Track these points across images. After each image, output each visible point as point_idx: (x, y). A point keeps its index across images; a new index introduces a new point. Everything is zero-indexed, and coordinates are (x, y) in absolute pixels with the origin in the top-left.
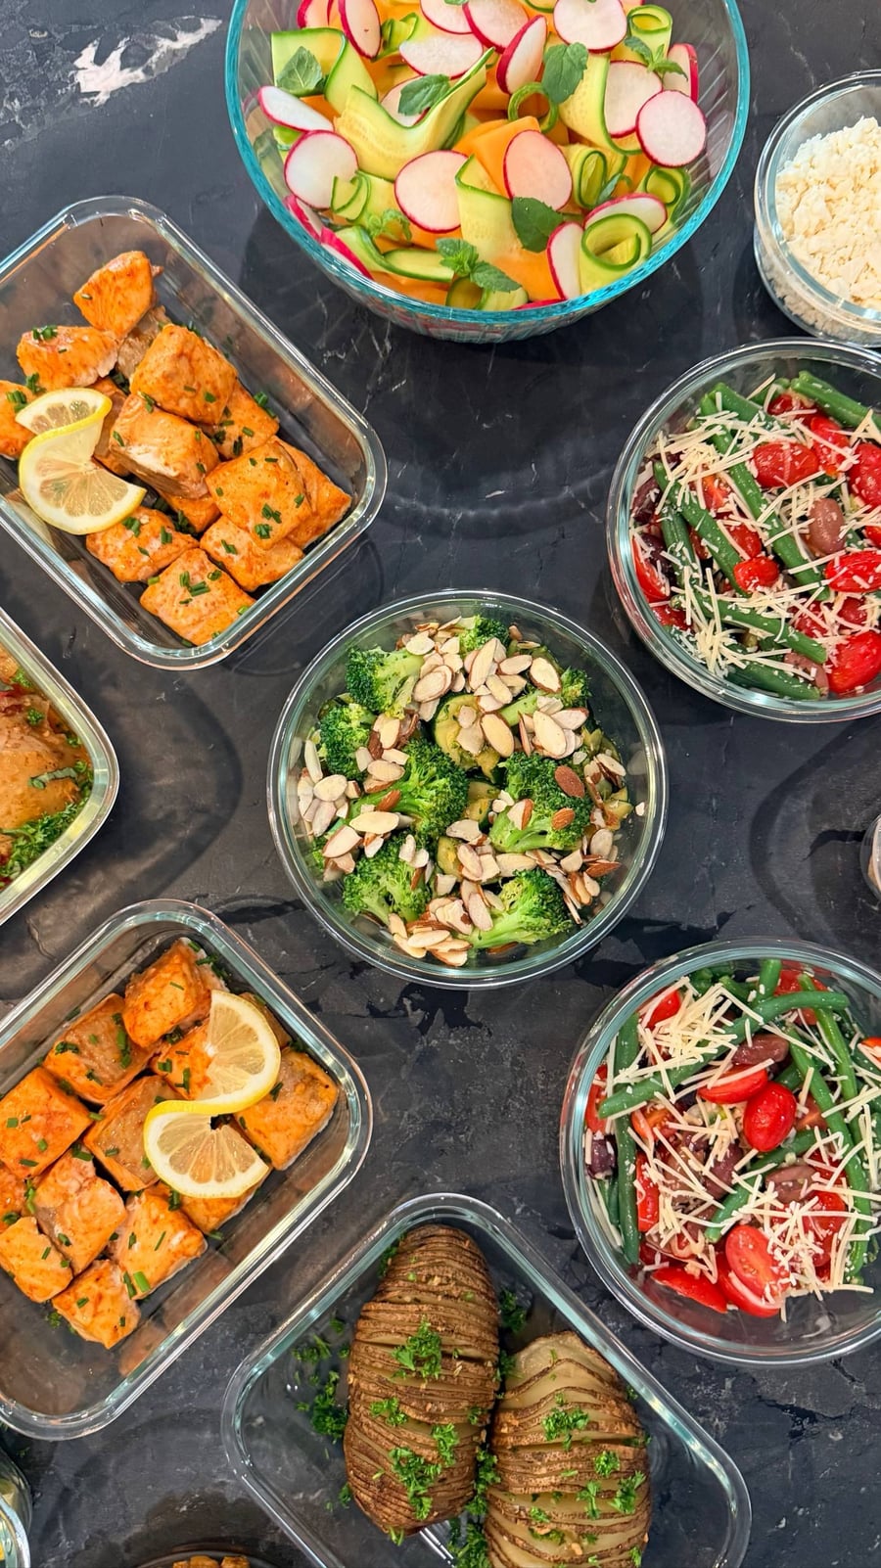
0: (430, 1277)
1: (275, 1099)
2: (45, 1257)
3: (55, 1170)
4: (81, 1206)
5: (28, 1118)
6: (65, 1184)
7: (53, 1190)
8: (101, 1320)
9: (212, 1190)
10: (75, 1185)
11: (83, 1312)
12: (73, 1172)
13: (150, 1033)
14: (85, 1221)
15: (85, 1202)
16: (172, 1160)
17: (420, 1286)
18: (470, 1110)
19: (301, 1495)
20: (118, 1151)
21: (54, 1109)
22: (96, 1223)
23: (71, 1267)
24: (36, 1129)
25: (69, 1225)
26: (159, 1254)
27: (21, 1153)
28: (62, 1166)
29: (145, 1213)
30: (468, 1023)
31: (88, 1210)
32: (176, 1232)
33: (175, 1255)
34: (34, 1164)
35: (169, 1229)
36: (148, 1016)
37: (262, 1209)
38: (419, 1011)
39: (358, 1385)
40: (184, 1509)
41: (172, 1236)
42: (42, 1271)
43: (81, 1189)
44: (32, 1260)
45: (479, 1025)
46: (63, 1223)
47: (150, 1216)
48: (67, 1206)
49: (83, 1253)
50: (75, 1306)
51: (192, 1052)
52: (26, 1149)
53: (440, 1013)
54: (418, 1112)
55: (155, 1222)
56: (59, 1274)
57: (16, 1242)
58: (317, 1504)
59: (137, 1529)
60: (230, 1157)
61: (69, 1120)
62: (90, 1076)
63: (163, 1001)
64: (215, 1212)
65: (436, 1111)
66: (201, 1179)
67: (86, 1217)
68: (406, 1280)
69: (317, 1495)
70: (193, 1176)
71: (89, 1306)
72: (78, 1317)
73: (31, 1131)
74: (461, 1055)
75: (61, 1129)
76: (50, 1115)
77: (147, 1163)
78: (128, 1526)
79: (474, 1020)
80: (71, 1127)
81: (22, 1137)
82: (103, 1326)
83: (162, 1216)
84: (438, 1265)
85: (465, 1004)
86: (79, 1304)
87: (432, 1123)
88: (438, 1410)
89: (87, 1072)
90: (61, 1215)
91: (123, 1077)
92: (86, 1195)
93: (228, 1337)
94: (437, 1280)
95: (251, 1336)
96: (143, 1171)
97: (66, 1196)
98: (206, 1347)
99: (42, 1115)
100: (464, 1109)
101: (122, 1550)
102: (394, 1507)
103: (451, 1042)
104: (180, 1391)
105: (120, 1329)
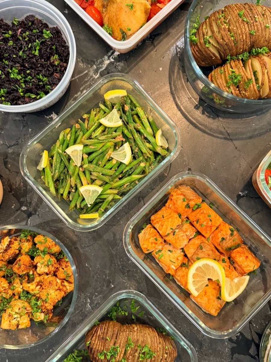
0: (167, 354)
1: (217, 298)
2: (171, 229)
3: (193, 228)
4: (182, 236)
5: (211, 221)
6: (189, 231)
7: (188, 228)
8: (150, 245)
9: (190, 279)
10: (188, 234)
11: (153, 240)
12: (192, 233)
13: (238, 258)
14: (178, 238)
15: (183, 237)
16: (200, 267)
17: (164, 350)
18: (206, 355)
19: (89, 301)
20: (202, 249)
21: (213, 228)
22: (178, 241)
23: (166, 236)
24: (207, 223)
25: (178, 234)
26: (169, 262)
27: (200, 219)
28: (193, 229)
29: (179, 255)
30: (232, 355)
31: (181, 239)
32: (175, 267)
33: (169, 267)
34: (197, 223)
35: (176, 264)
36: (244, 258)
37: (179, 291)
38: (236, 338)
39: (135, 331)
40: (87, 265)
41: (174, 266)
42: (167, 228)
43: (187, 235)
44: (170, 225)
45: (232, 358)
46: (178, 232)
47: (178, 257)
48: (183, 232)
49: (170, 239)
50: (155, 237)
51: (230, 270)
52: (201, 221)
53: (235, 345)
54: (205, 339)
55: (177, 259)
56: (166, 233)
57: (175, 220)
58: (86, 306)
59: (81, 251)
60: (200, 284)
61: (209, 232)
62: (223, 239)
63: (249, 263)
64: (182, 279)
65: (205, 344)
66: (194, 276)
67: (179, 238)
68: (166, 345)
69: (89, 306)
70: (195, 274)
71: (155, 241)
72: (152, 238)
73: (207, 221)
74: (223, 353)
75: (207, 230)
76: (211, 227)
77: (198, 259)
78: (82, 248)
79: (233, 357)
80: (206, 233)
81: (205, 219)
82: (148, 246)
83: (179, 261)
84: (170, 356)
85: (239, 354)
86: (156, 238)
87: (202, 343)
88: (129, 360)
89: (224, 237)
90: (181, 231)
91: (222, 249)
92: (185, 237)
93: (136, 277)
94: (166, 356)
95: (137, 285)
96: (195, 257)
97: (186, 232)
98: (134, 270)
99: (211, 224)
100: (206, 353)
101: (75, 246)
102: (98, 343)
103: (227, 349)
104: (121, 262)
105: (146, 250)
